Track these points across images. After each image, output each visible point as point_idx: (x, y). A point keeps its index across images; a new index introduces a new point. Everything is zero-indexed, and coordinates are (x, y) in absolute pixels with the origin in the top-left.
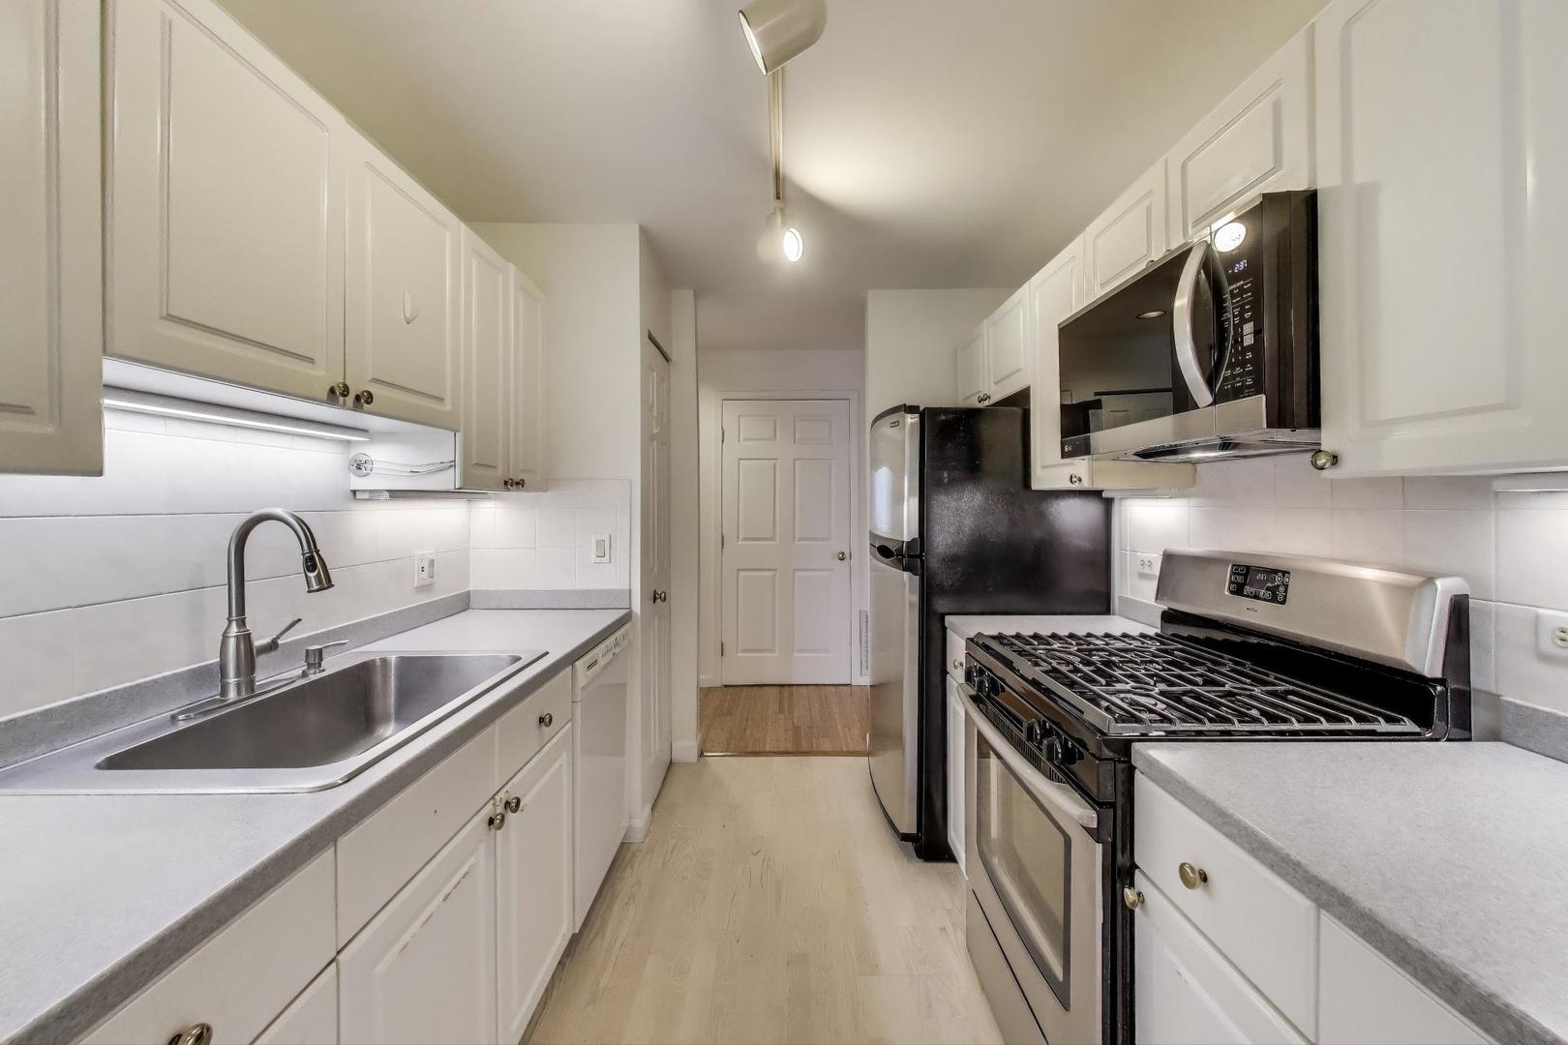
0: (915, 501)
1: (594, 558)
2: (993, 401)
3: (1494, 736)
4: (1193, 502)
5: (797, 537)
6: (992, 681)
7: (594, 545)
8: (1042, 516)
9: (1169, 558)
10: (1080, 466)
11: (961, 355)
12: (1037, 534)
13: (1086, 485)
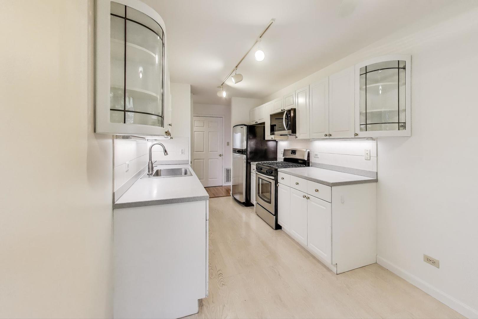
0: (246, 142)
1: (180, 153)
2: (258, 123)
3: (312, 166)
4: (288, 142)
5: (209, 151)
6: (261, 168)
7: (181, 151)
8: (267, 144)
9: (285, 150)
10: (273, 136)
11: (251, 112)
12: (266, 148)
13: (274, 139)
